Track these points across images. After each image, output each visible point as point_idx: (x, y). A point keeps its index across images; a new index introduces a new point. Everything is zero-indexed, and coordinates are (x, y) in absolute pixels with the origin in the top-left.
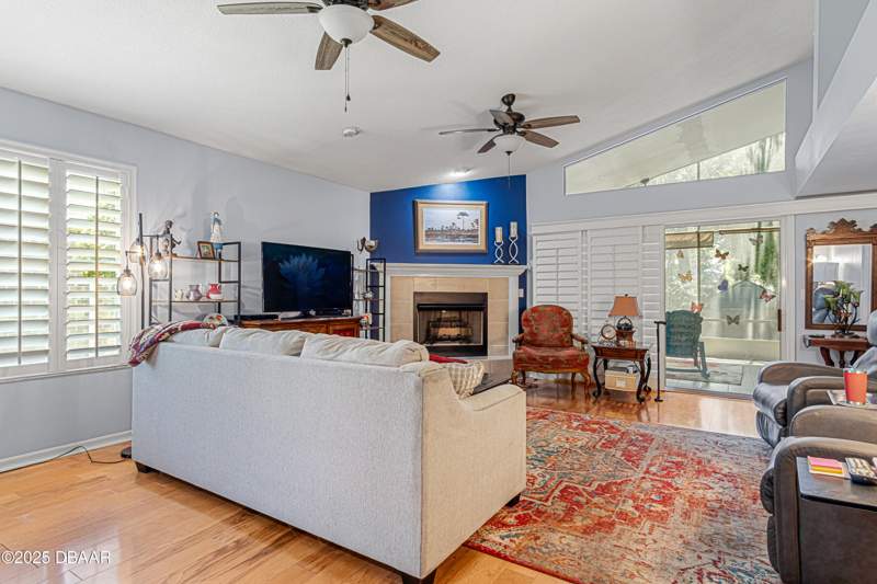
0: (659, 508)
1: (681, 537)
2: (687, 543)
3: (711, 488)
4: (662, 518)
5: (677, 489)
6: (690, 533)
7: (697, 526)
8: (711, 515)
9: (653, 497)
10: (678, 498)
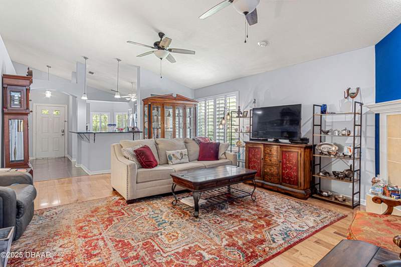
0: (81, 225)
1: (67, 219)
2: (63, 219)
3: (61, 246)
4: (77, 222)
5: (79, 237)
6: (64, 222)
7: (62, 225)
8: (57, 232)
9: (87, 228)
10: (76, 233)
